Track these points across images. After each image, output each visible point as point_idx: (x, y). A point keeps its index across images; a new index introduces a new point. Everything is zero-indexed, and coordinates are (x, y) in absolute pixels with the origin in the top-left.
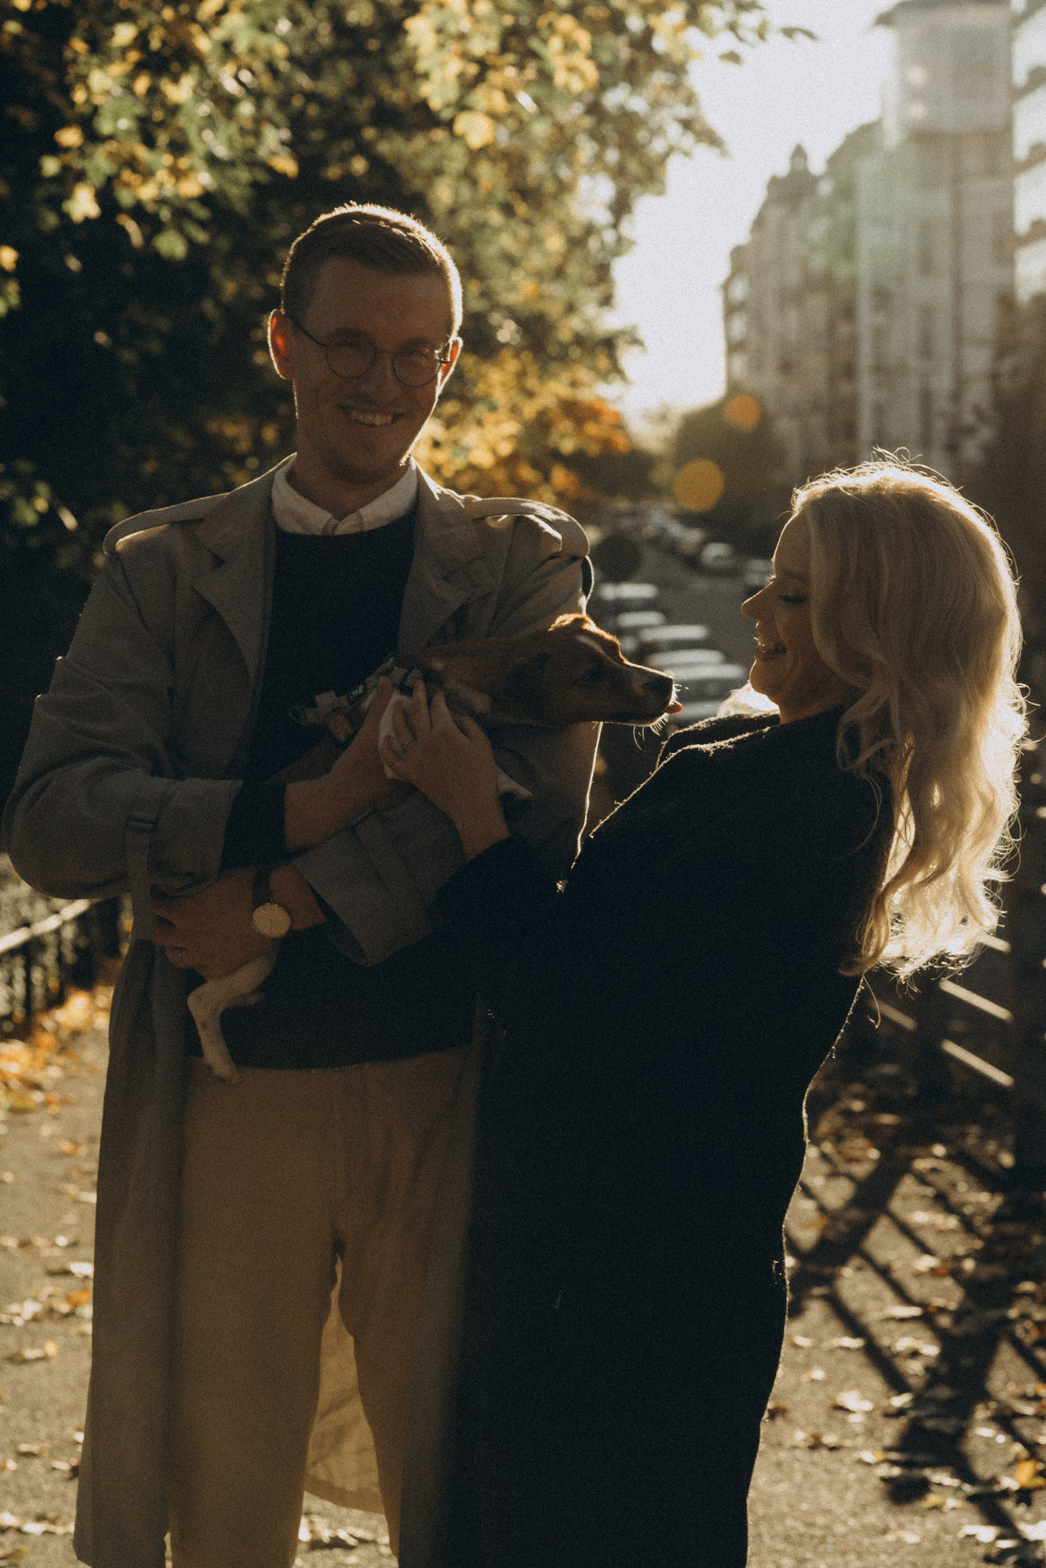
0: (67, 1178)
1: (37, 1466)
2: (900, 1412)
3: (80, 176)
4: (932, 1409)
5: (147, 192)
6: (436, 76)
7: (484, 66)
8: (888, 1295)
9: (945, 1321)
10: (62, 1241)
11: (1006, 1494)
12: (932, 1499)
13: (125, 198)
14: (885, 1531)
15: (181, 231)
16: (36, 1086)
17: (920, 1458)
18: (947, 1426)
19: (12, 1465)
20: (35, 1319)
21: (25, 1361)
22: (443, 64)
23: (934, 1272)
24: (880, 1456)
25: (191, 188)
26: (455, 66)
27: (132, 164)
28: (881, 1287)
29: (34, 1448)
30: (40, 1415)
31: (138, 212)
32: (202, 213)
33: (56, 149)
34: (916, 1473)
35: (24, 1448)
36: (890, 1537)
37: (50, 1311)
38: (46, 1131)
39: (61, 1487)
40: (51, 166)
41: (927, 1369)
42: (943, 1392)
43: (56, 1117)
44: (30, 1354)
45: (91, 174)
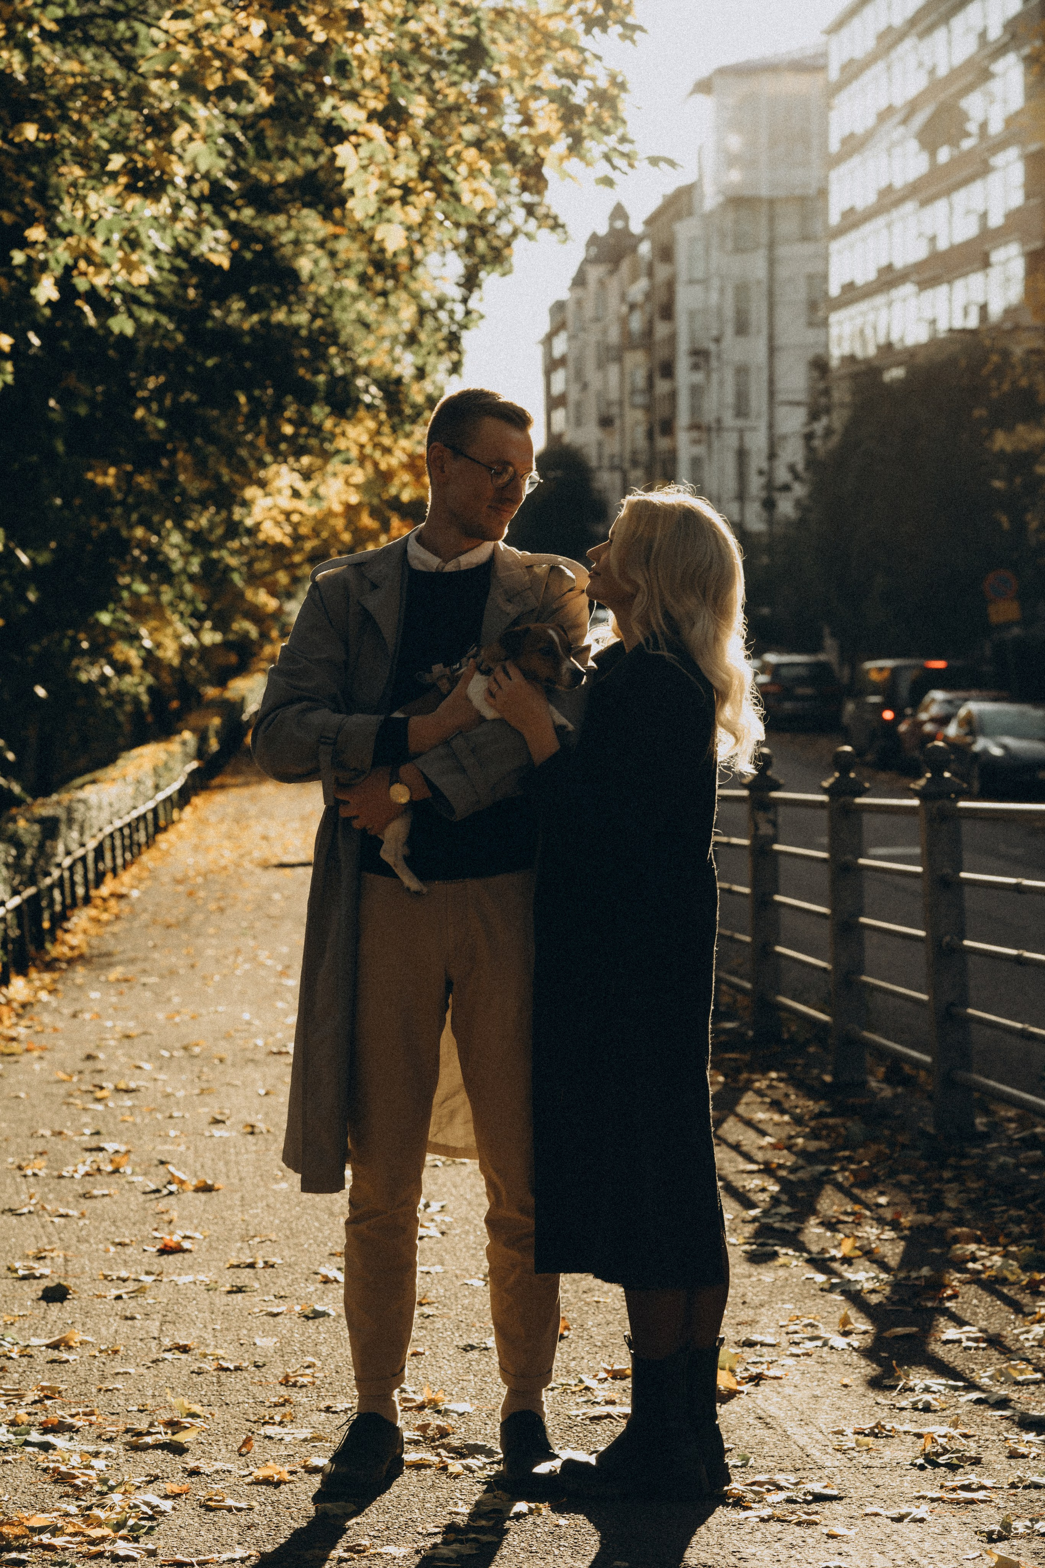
0: (70, 1095)
1: (129, 1250)
2: (755, 1220)
3: (44, 266)
4: (779, 1218)
5: (100, 281)
6: (359, 192)
7: (407, 191)
8: (740, 1159)
9: (783, 1173)
10: (87, 1131)
11: (833, 1259)
12: (782, 1260)
13: (81, 284)
14: (750, 1276)
15: (131, 315)
16: (13, 1039)
17: (771, 1241)
18: (790, 1227)
19: (112, 1249)
20: (88, 1174)
21: (95, 1197)
22: (366, 183)
23: (774, 1147)
24: (742, 1241)
25: (140, 278)
26: (375, 184)
27: (88, 256)
28: (733, 1154)
29: (127, 1241)
30: (119, 1224)
31: (92, 295)
32: (149, 298)
33: (24, 244)
34: (768, 1249)
35: (117, 1240)
36: (754, 1279)
37: (99, 1170)
38: (37, 1067)
39: (156, 1260)
40: (18, 257)
41: (772, 1197)
42: (785, 1210)
43: (41, 1058)
44: (96, 1192)
45: (52, 264)
